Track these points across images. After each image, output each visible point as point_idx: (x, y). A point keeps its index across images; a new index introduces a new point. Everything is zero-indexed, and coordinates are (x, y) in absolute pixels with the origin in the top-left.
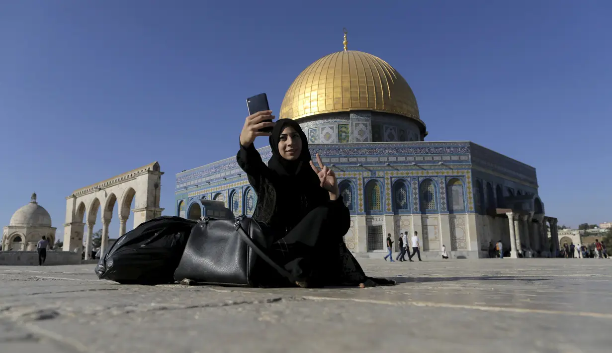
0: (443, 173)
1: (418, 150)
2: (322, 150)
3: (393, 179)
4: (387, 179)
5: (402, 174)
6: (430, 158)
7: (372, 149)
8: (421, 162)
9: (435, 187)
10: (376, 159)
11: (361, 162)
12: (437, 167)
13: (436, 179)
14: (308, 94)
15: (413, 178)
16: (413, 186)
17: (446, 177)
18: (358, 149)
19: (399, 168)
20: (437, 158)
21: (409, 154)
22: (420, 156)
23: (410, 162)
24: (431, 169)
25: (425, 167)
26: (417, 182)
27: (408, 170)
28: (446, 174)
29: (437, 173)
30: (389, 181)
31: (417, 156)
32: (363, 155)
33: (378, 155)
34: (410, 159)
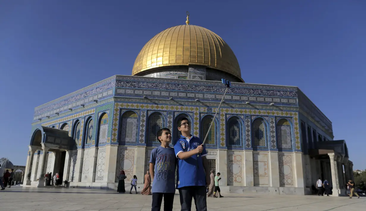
0: (273, 113)
1: (252, 91)
2: (162, 84)
3: (228, 116)
4: (222, 115)
5: (236, 111)
6: (262, 99)
7: (209, 87)
8: (253, 102)
9: (266, 126)
10: (213, 96)
11: (198, 98)
12: (268, 108)
13: (267, 118)
15: (247, 116)
16: (246, 123)
17: (276, 117)
18: (196, 86)
19: (234, 106)
20: (268, 100)
21: (242, 94)
22: (253, 96)
23: (244, 101)
24: (262, 109)
25: (258, 107)
26: (249, 120)
27: (242, 108)
28: (276, 115)
29: (268, 113)
30: (224, 118)
31: (251, 96)
32: (200, 92)
33: (215, 93)
34: (244, 98)
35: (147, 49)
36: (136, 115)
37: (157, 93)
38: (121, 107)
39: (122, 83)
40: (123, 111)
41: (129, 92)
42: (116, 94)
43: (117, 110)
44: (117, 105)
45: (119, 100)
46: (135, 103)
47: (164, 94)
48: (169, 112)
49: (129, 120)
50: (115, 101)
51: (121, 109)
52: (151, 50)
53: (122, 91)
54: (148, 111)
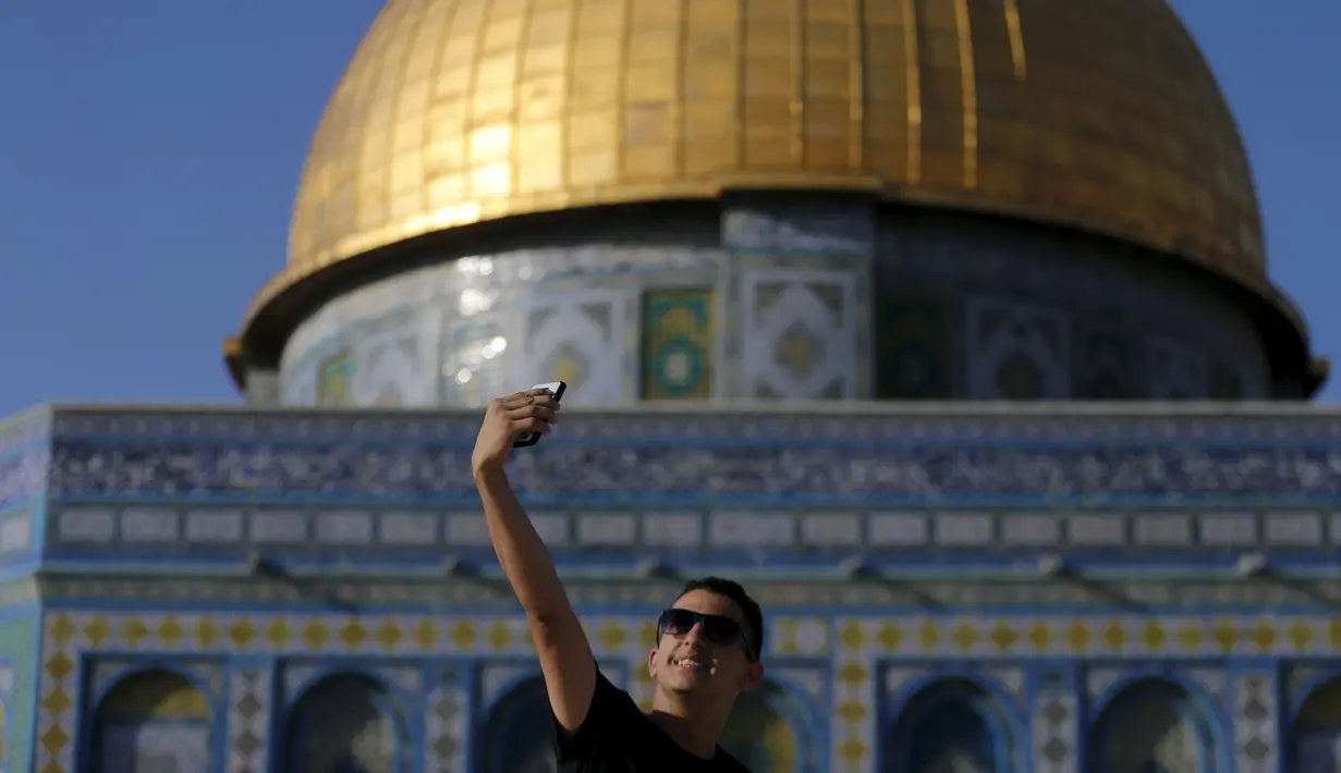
0: (1266, 637)
1: (1091, 468)
2: (388, 451)
3: (897, 680)
4: (853, 674)
5: (965, 637)
6: (1170, 529)
7: (752, 453)
8: (1107, 554)
9: (1207, 739)
10: (775, 528)
11: (664, 550)
12: (1223, 595)
13: (1212, 681)
14: (454, 81)
15: (1044, 674)
16: (1041, 730)
17: (1285, 668)
18: (646, 454)
19: (943, 594)
20: (1223, 529)
21: (1011, 498)
22: (1103, 510)
23: (1026, 552)
24: (1173, 609)
25: (1136, 593)
26: (1069, 701)
27: (1010, 608)
28: (1284, 647)
29: (1225, 637)
30: (865, 694)
31: (1083, 510)
32: (684, 497)
33: (794, 500)
34: (1028, 529)
35: (394, 52)
36: (199, 703)
37: (347, 527)
38: (87, 644)
39: (96, 463)
40: (107, 675)
41: (145, 525)
42: (57, 546)
43: (58, 667)
44: (63, 631)
45: (73, 590)
46: (191, 605)
47: (404, 528)
48: (440, 671)
49: (153, 740)
50: (50, 603)
51: (89, 663)
52: (421, 62)
53: (91, 525)
54: (281, 665)
